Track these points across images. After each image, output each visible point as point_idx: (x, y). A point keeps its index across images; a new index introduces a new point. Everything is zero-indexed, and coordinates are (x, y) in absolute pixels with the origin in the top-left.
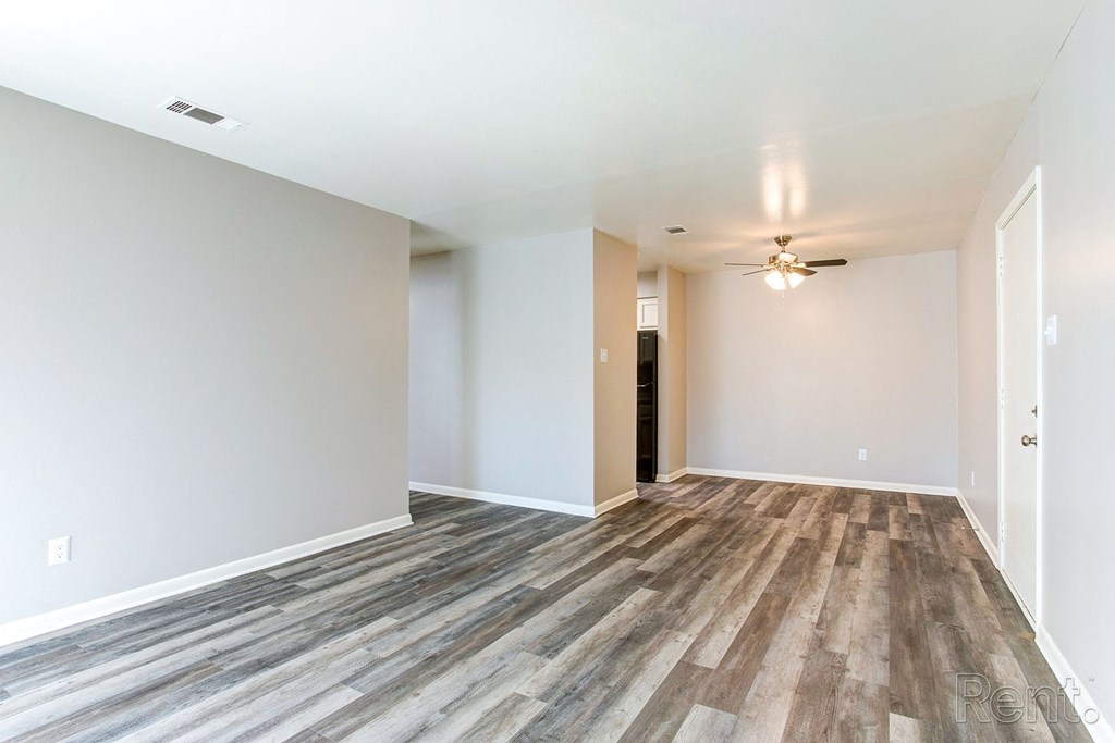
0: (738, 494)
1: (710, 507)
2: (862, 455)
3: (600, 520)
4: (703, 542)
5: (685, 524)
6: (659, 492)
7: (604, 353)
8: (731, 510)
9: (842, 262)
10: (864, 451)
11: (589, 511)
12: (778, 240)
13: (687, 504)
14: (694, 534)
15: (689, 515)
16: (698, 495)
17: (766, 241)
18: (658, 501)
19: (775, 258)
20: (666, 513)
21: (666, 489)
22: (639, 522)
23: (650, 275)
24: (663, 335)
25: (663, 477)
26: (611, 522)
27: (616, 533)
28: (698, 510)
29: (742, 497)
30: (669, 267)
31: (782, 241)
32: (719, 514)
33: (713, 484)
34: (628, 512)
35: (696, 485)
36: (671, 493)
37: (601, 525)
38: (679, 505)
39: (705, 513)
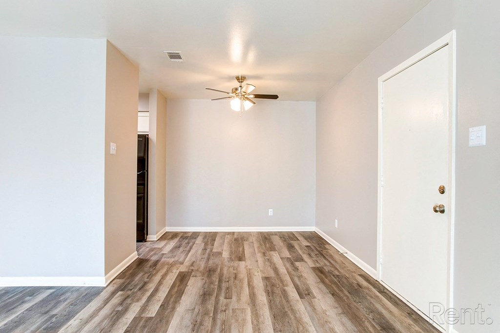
0: (206, 244)
1: (194, 259)
2: (271, 212)
3: (111, 289)
4: (205, 296)
5: (183, 278)
6: (152, 250)
7: (113, 146)
8: (208, 259)
9: (275, 97)
10: (271, 210)
11: (100, 281)
12: (238, 78)
13: (176, 259)
14: (194, 287)
15: (183, 269)
16: (181, 249)
17: (230, 78)
18: (154, 258)
19: (237, 89)
20: (164, 270)
21: (156, 246)
22: (145, 283)
23: (145, 96)
24: (153, 137)
25: (152, 237)
26: (122, 288)
27: (129, 301)
28: (187, 262)
29: (210, 246)
30: (158, 90)
31: (241, 79)
32: (202, 265)
33: (186, 238)
34: (133, 275)
35: (176, 240)
36: (161, 249)
37: (113, 293)
38: (171, 260)
39: (192, 265)
